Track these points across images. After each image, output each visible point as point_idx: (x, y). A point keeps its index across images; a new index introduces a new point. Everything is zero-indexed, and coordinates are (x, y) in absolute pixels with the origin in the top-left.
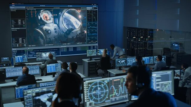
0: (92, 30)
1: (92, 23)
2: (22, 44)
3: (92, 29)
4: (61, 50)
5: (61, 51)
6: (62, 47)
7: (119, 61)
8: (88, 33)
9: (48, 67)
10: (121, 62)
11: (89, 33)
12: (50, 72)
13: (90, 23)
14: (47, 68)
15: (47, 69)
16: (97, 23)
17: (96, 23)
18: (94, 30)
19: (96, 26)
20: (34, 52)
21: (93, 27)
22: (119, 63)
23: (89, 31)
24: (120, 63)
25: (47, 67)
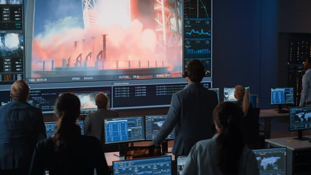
0: (198, 41)
1: (198, 20)
2: (13, 75)
3: (197, 36)
4: (114, 92)
5: (114, 95)
6: (116, 84)
7: (300, 115)
8: (187, 47)
9: (108, 126)
10: (303, 116)
11: (189, 48)
12: (112, 141)
13: (192, 22)
14: (106, 128)
15: (106, 132)
16: (210, 21)
17: (208, 23)
18: (203, 39)
19: (207, 29)
20: (43, 97)
21: (200, 32)
22: (299, 120)
23: (188, 43)
24: (302, 119)
25: (106, 126)
